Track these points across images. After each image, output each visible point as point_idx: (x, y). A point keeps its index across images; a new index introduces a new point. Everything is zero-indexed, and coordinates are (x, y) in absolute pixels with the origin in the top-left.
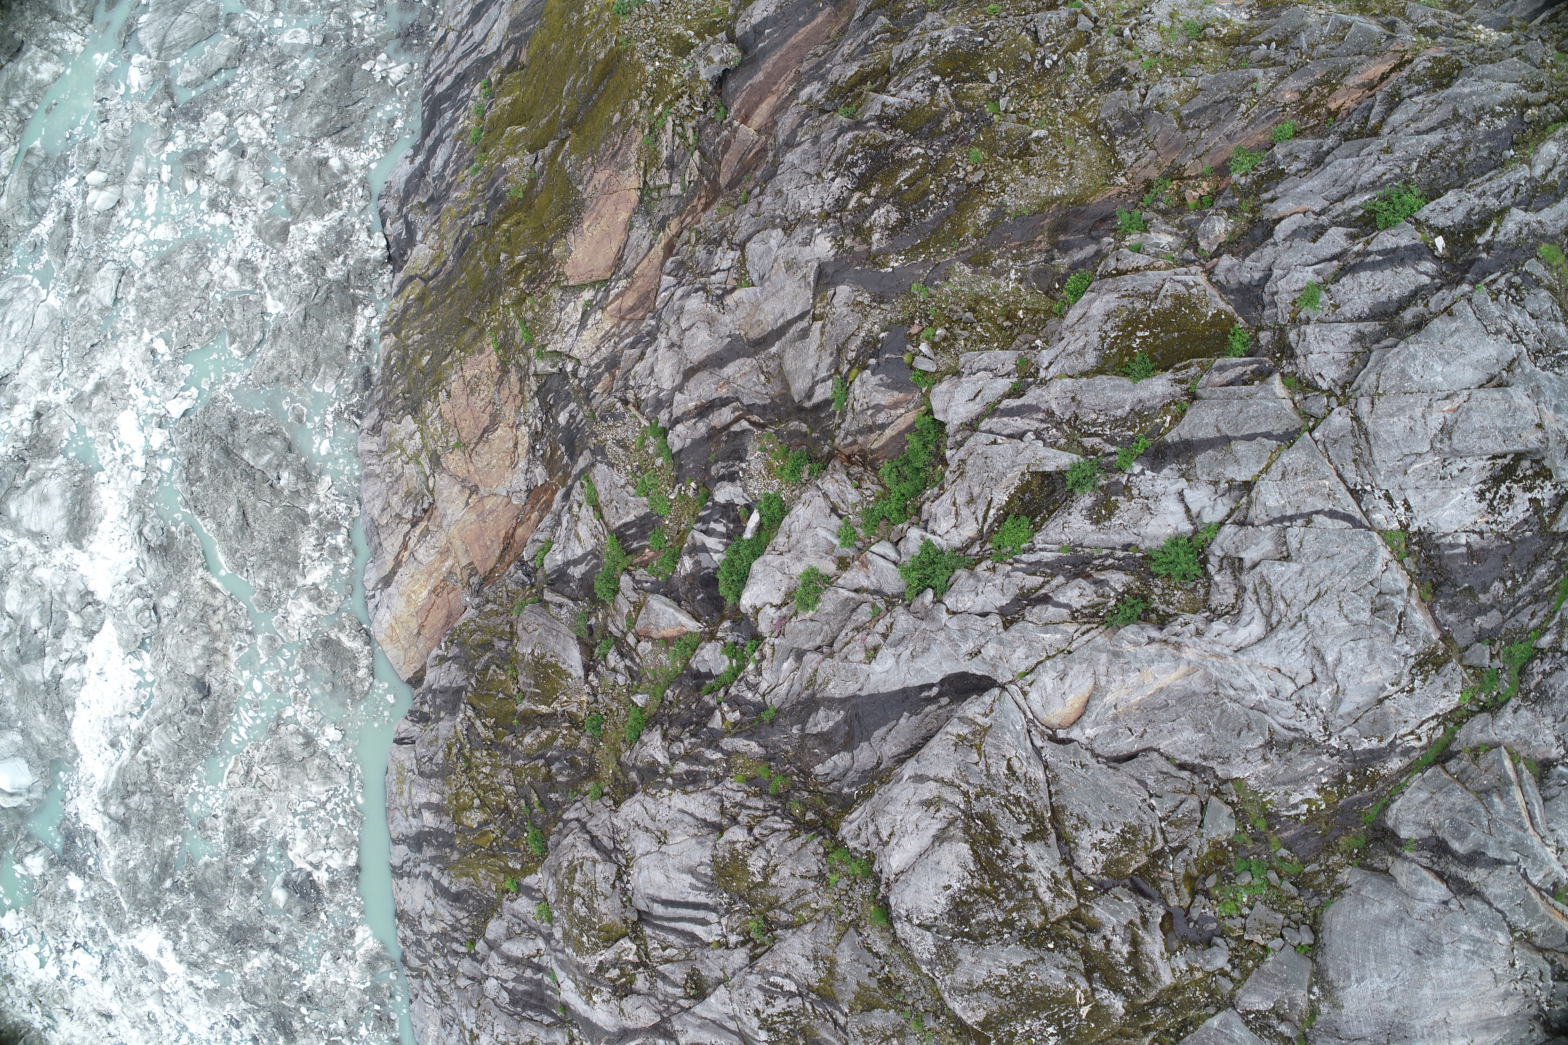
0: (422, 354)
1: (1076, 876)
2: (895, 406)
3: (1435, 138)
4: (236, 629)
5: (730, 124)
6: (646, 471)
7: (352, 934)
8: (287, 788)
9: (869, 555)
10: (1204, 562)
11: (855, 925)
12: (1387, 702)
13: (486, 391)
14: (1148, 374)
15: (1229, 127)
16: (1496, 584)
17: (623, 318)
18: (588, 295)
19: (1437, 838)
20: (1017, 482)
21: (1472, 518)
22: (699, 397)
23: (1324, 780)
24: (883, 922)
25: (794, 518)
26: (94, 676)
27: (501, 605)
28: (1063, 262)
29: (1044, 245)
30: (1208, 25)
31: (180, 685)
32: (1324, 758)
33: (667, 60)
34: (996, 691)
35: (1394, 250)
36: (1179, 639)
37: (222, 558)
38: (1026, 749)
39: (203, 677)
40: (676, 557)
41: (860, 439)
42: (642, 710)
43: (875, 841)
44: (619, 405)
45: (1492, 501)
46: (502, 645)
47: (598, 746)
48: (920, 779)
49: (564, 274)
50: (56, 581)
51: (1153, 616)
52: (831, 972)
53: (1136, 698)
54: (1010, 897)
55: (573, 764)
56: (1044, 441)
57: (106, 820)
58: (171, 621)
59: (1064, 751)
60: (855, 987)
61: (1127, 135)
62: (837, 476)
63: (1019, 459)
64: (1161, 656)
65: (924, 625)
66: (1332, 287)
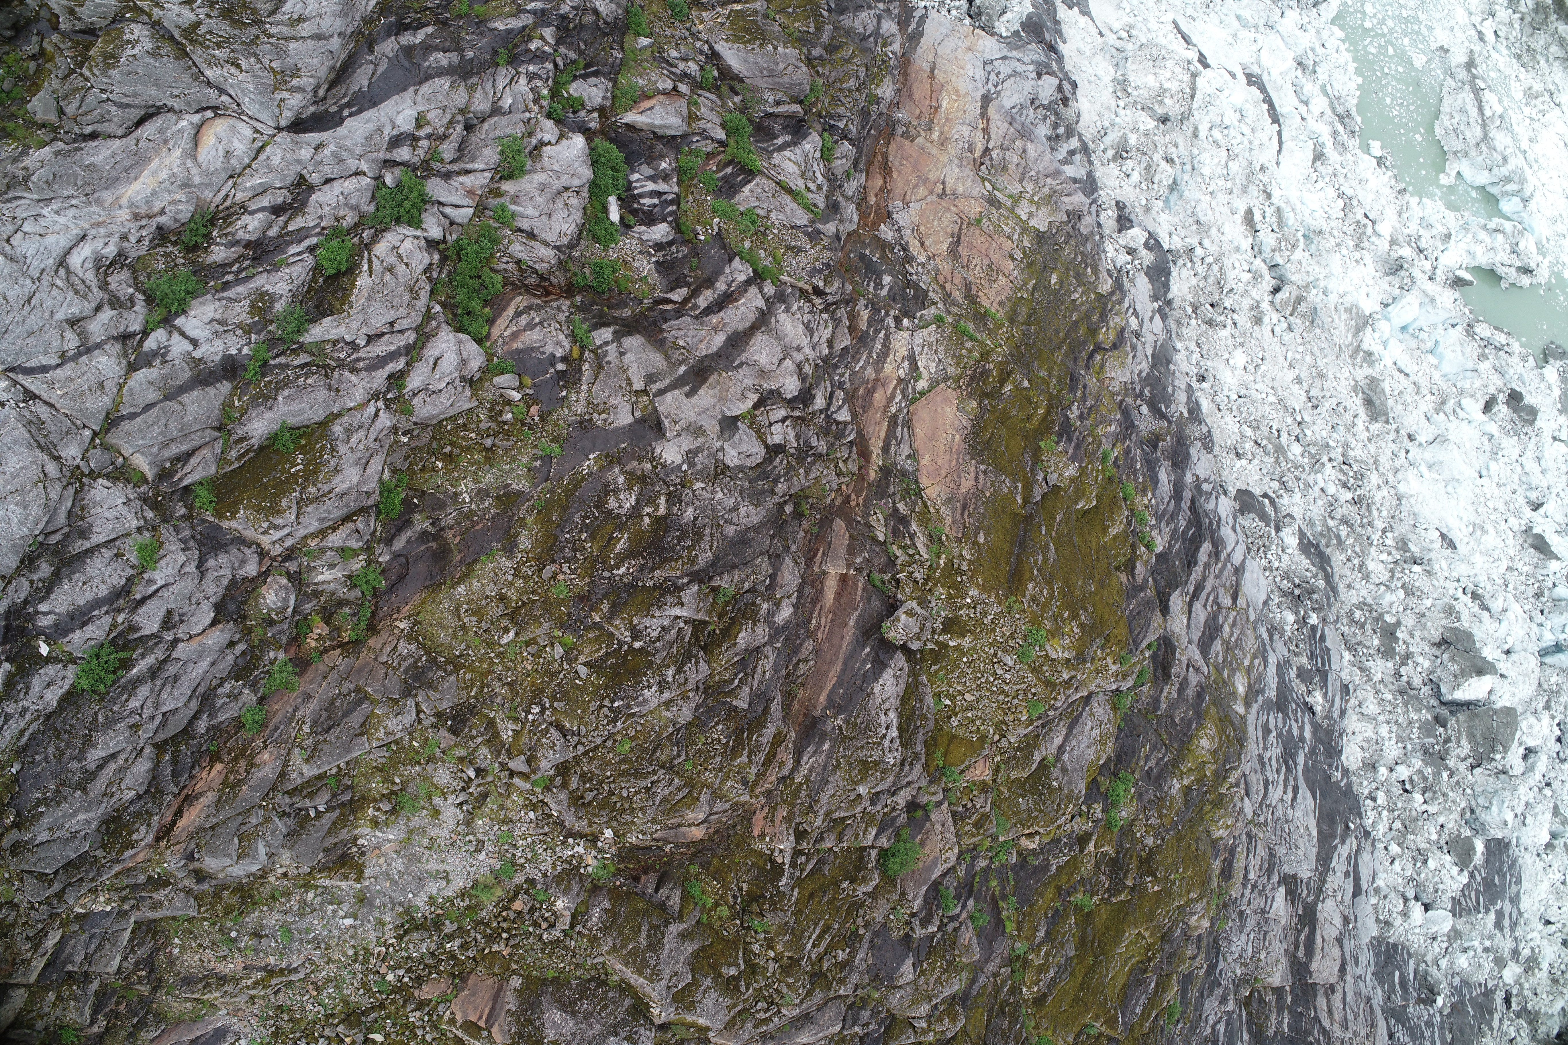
0: (1061, 282)
2: (515, 335)
3: (93, 757)
5: (859, 570)
6: (756, 233)
9: (471, 203)
13: (976, 273)
14: (274, 437)
15: (312, 706)
18: (922, 384)
20: (354, 298)
22: (737, 308)
25: (571, 222)
27: (841, 90)
28: (421, 523)
29: (449, 534)
30: (393, 811)
33: (960, 608)
35: (84, 624)
38: (231, 87)
41: (538, 301)
44: (821, 284)
46: (818, 52)
51: (173, 237)
61: (418, 668)
65: (382, 155)
66: (131, 572)
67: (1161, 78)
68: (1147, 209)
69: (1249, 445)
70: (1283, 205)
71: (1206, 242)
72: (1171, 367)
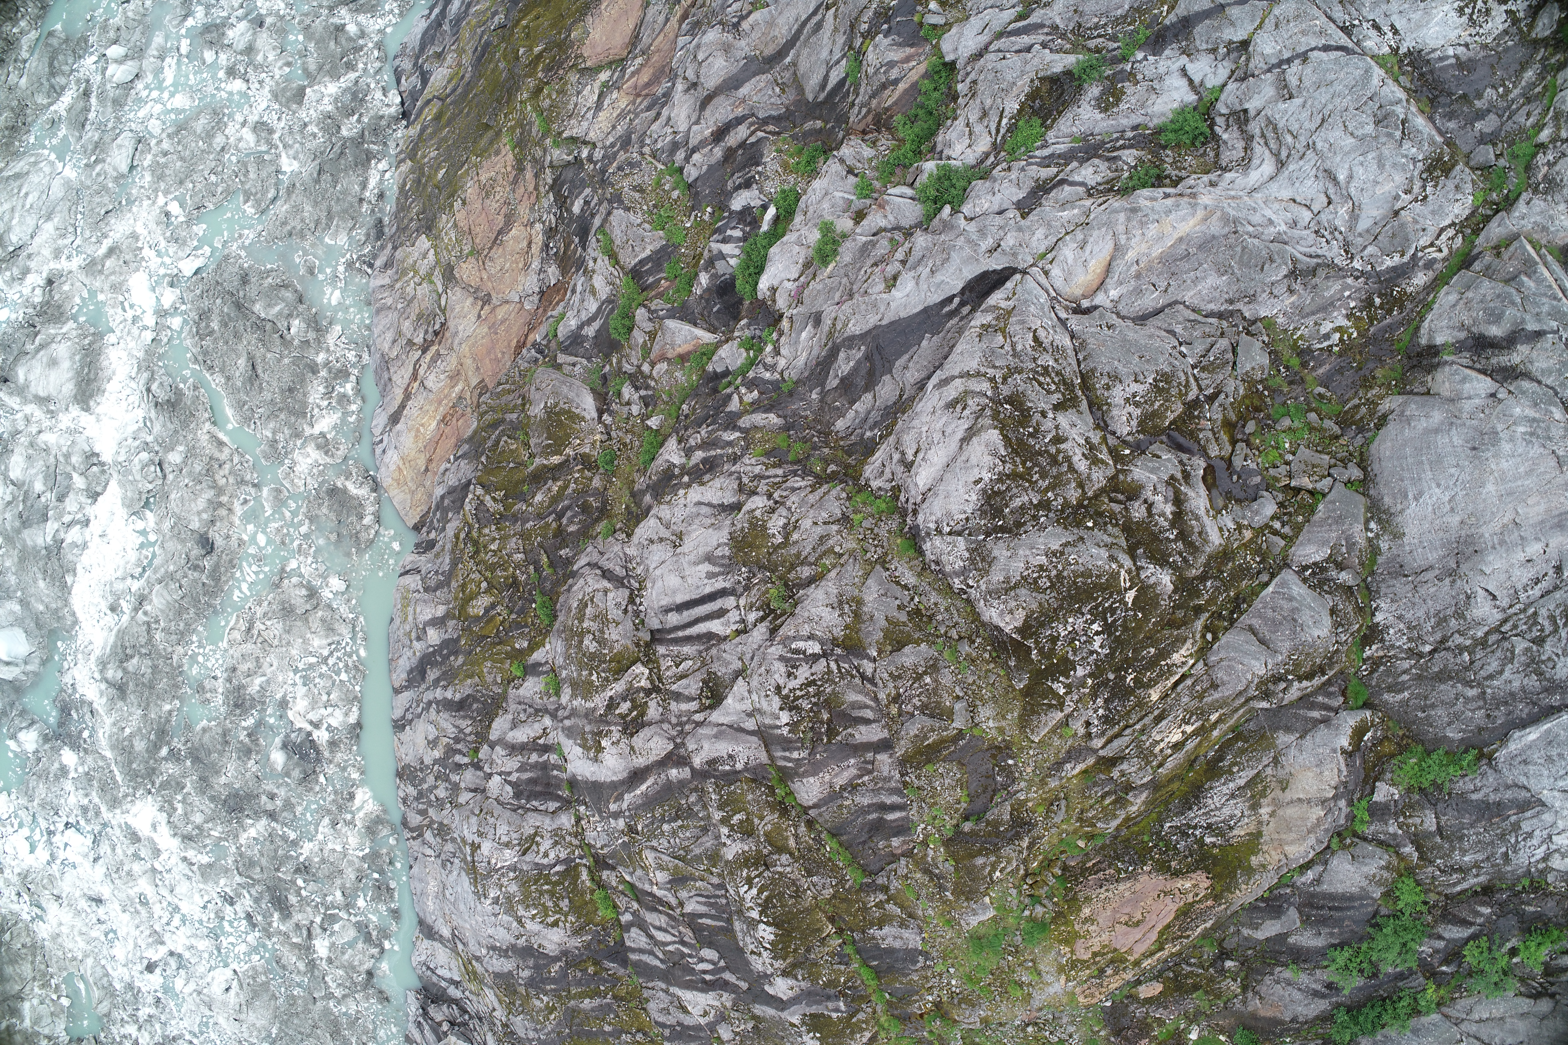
0: (438, 169)
1: (1111, 439)
2: (907, 60)
4: (242, 482)
6: (663, 206)
7: (352, 796)
8: (289, 643)
9: (886, 199)
10: (1211, 124)
11: (882, 561)
12: (1403, 212)
13: (501, 192)
16: (1489, 90)
17: (638, 94)
18: (604, 75)
19: (1473, 334)
20: (1027, 89)
21: (1456, 32)
22: (716, 122)
23: (1352, 304)
24: (911, 552)
25: (810, 195)
26: (96, 538)
31: (183, 541)
32: (1350, 281)
34: (1018, 277)
36: (1194, 190)
37: (229, 412)
38: (1051, 323)
39: (206, 533)
41: (874, 101)
42: (656, 430)
43: (900, 469)
45: (1471, 15)
46: (514, 416)
47: (611, 482)
48: (945, 383)
49: (581, 56)
50: (62, 442)
51: (1167, 180)
52: (857, 614)
53: (1157, 251)
54: (1044, 475)
55: (585, 508)
56: (1050, 49)
57: (103, 686)
58: (176, 477)
59: (1089, 318)
60: (884, 625)
62: (852, 142)
63: (1028, 68)
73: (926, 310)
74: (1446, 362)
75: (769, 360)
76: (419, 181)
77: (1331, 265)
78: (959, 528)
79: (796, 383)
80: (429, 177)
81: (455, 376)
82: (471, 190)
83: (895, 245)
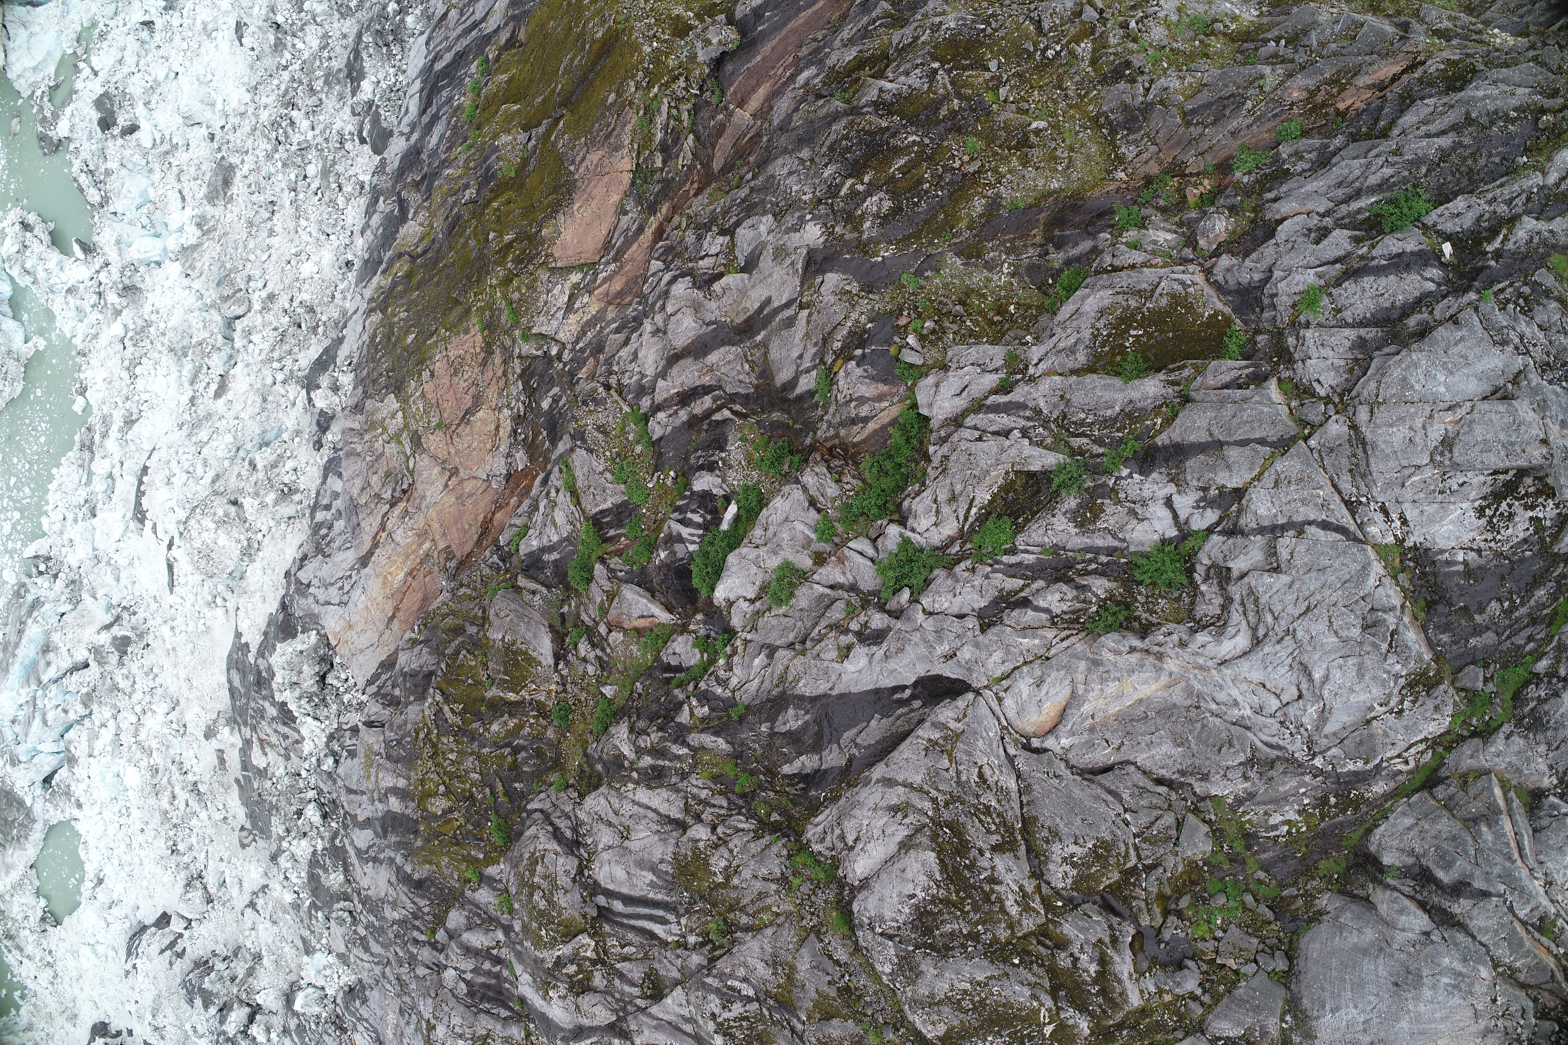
0: (407, 333)
1: (1045, 889)
2: (880, 398)
3: (1445, 142)
5: (726, 108)
6: (626, 458)
9: (846, 551)
10: (1190, 571)
11: (817, 932)
12: (1374, 723)
13: (470, 373)
14: (1140, 374)
15: (1234, 124)
16: (1493, 604)
17: (610, 303)
18: (575, 278)
19: (1421, 866)
20: (1001, 481)
21: (1470, 536)
22: (682, 384)
23: (1306, 801)
24: (846, 930)
25: (771, 511)
27: (474, 589)
28: (1057, 258)
29: (1038, 239)
30: (1217, 21)
32: (1307, 778)
33: (665, 41)
34: (970, 696)
35: (1399, 255)
36: (1162, 649)
38: (998, 757)
40: (652, 547)
41: (843, 432)
42: (610, 702)
43: (840, 845)
44: (601, 389)
45: (1491, 517)
46: (472, 630)
47: (565, 737)
48: (889, 782)
49: (552, 255)
51: (1136, 624)
52: (790, 978)
53: (1114, 709)
54: (976, 909)
55: (539, 754)
56: (1030, 439)
59: (1037, 760)
60: (814, 995)
61: (1128, 129)
62: (817, 469)
63: (1004, 457)
64: (1142, 666)
65: (899, 625)
66: (1334, 291)
67: (212, 536)
68: (298, 433)
69: (348, 189)
70: (186, 385)
71: (269, 381)
72: (366, 256)
73: (877, 691)
74: (1387, 886)
75: (721, 673)
76: (389, 338)
77: (1291, 760)
78: (891, 932)
79: (747, 707)
80: (399, 339)
81: (423, 535)
82: (439, 366)
83: (851, 613)
